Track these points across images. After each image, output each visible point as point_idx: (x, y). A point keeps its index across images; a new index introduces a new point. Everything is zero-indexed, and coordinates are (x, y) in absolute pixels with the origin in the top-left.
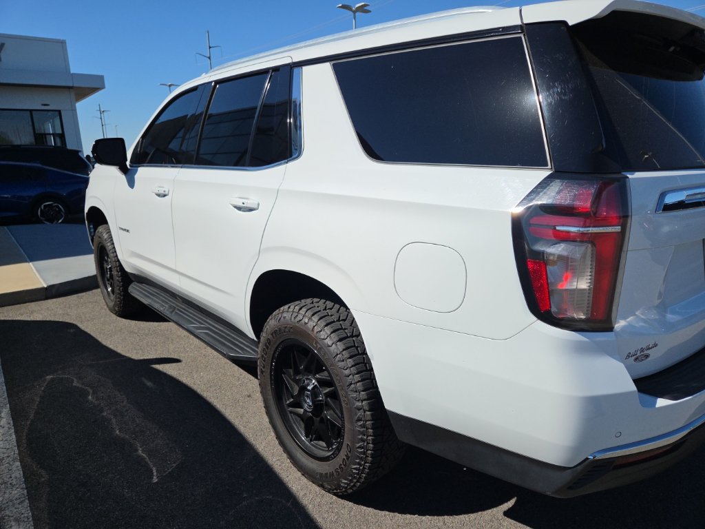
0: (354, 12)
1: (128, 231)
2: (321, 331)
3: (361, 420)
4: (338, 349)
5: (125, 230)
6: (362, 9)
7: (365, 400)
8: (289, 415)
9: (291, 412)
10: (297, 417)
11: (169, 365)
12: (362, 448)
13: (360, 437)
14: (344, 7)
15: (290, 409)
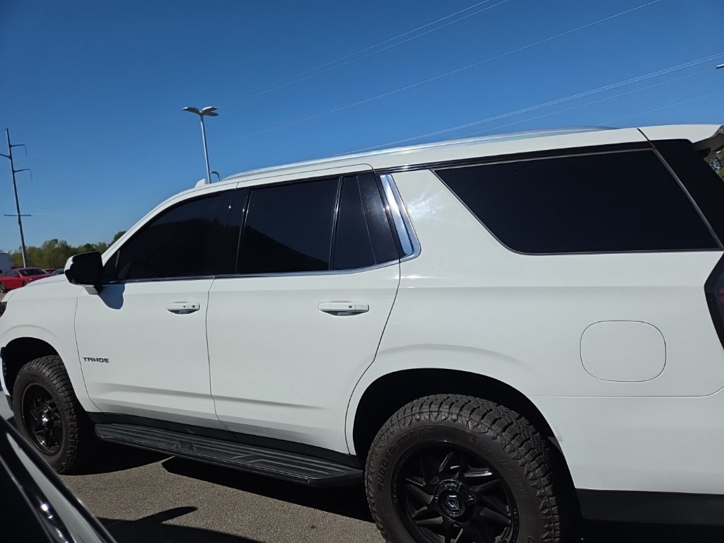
0: (202, 115)
1: (106, 360)
2: (478, 425)
3: (546, 508)
4: (505, 439)
5: (98, 360)
6: (209, 112)
7: (547, 485)
8: (417, 528)
9: (419, 525)
10: (425, 529)
11: (184, 516)
12: (550, 537)
13: (546, 526)
14: (189, 109)
15: (417, 522)
